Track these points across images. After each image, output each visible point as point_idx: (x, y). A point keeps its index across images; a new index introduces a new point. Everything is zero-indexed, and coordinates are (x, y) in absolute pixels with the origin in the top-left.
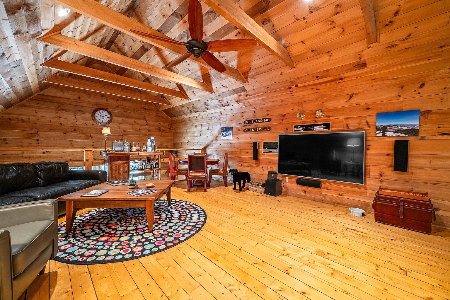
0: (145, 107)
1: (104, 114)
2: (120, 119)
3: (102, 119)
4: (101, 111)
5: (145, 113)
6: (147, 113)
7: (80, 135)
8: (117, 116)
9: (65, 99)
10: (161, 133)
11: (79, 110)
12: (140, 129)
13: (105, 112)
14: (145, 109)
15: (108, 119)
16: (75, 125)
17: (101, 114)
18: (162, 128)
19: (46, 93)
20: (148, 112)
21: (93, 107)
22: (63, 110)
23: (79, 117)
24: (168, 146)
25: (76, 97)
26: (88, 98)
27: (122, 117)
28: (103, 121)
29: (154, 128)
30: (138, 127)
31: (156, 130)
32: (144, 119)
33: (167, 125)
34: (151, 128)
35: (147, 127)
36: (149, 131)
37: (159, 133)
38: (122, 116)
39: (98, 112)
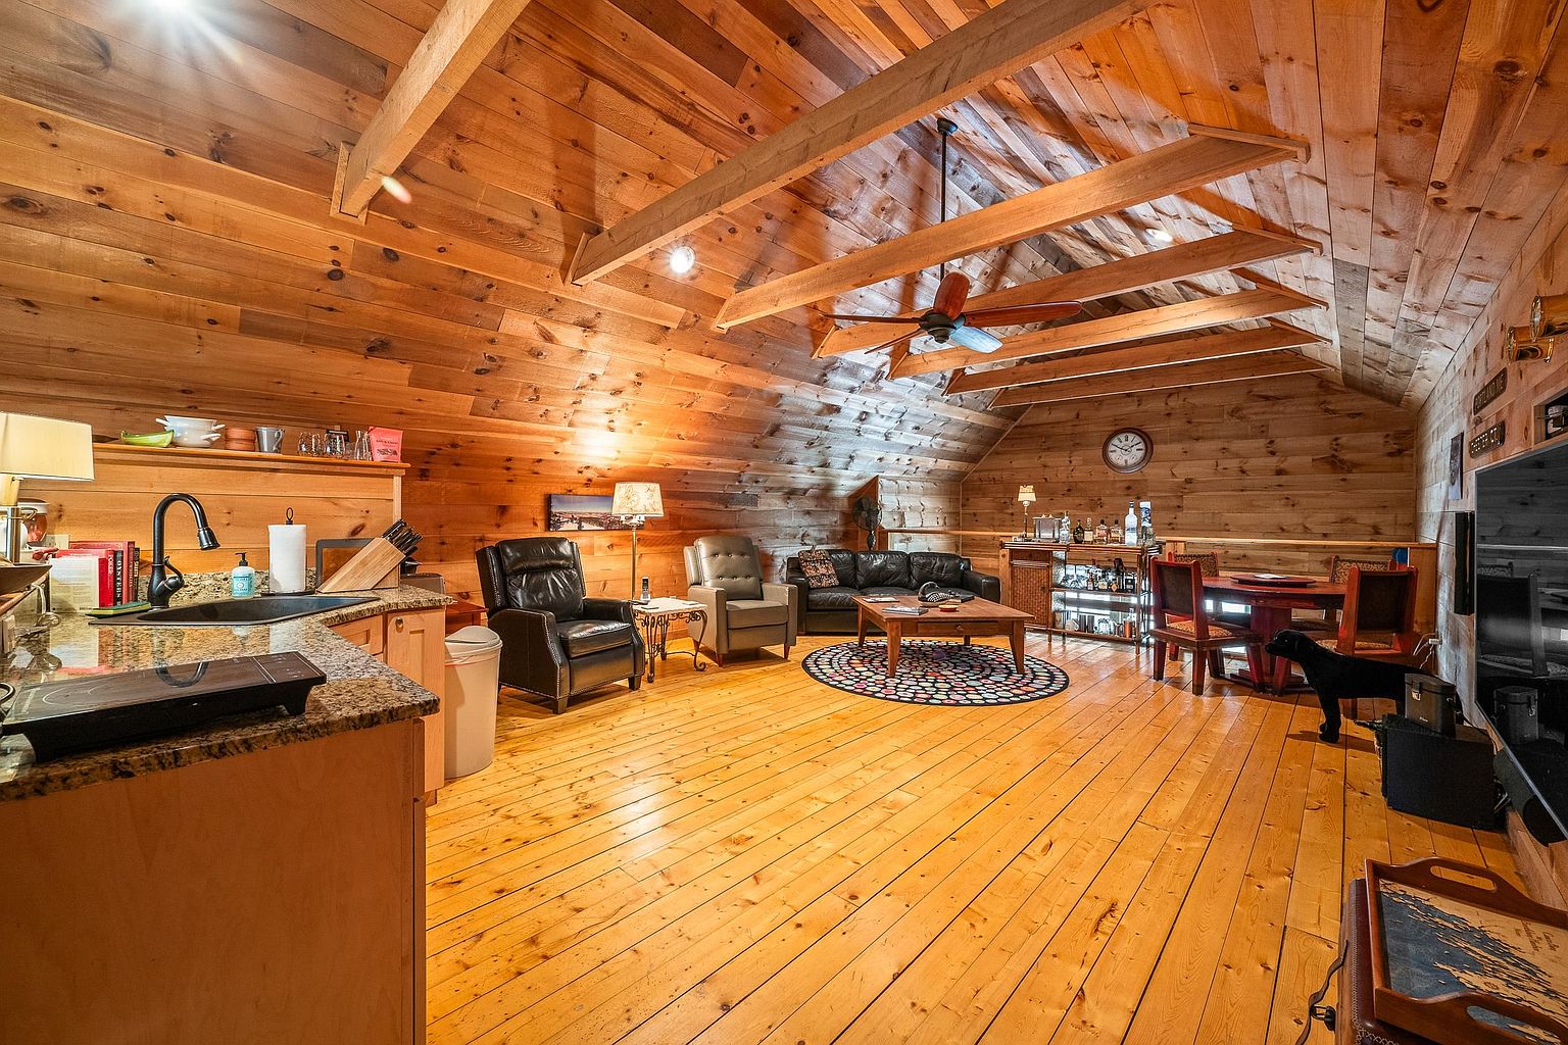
0: (1264, 394)
1: (1130, 443)
2: (1177, 448)
3: (1125, 458)
4: (1122, 437)
5: (1263, 413)
6: (1272, 413)
7: (1078, 501)
8: (1166, 443)
9: (1053, 424)
10: (1342, 476)
11: (1076, 442)
12: (1243, 472)
13: (1131, 436)
14: (1267, 398)
15: (1140, 454)
16: (1070, 480)
17: (1121, 445)
18: (1348, 456)
19: (1025, 422)
20: (1275, 408)
21: (1107, 429)
22: (1048, 449)
23: (1077, 459)
24: (1385, 530)
25: (1073, 414)
26: (1097, 410)
27: (1180, 441)
28: (1126, 461)
29: (1309, 459)
30: (1233, 464)
31: (1313, 466)
32: (1262, 431)
33: (1374, 439)
34: (1291, 462)
35: (1273, 461)
36: (1280, 472)
37: (1334, 477)
38: (1180, 437)
39: (1115, 441)
